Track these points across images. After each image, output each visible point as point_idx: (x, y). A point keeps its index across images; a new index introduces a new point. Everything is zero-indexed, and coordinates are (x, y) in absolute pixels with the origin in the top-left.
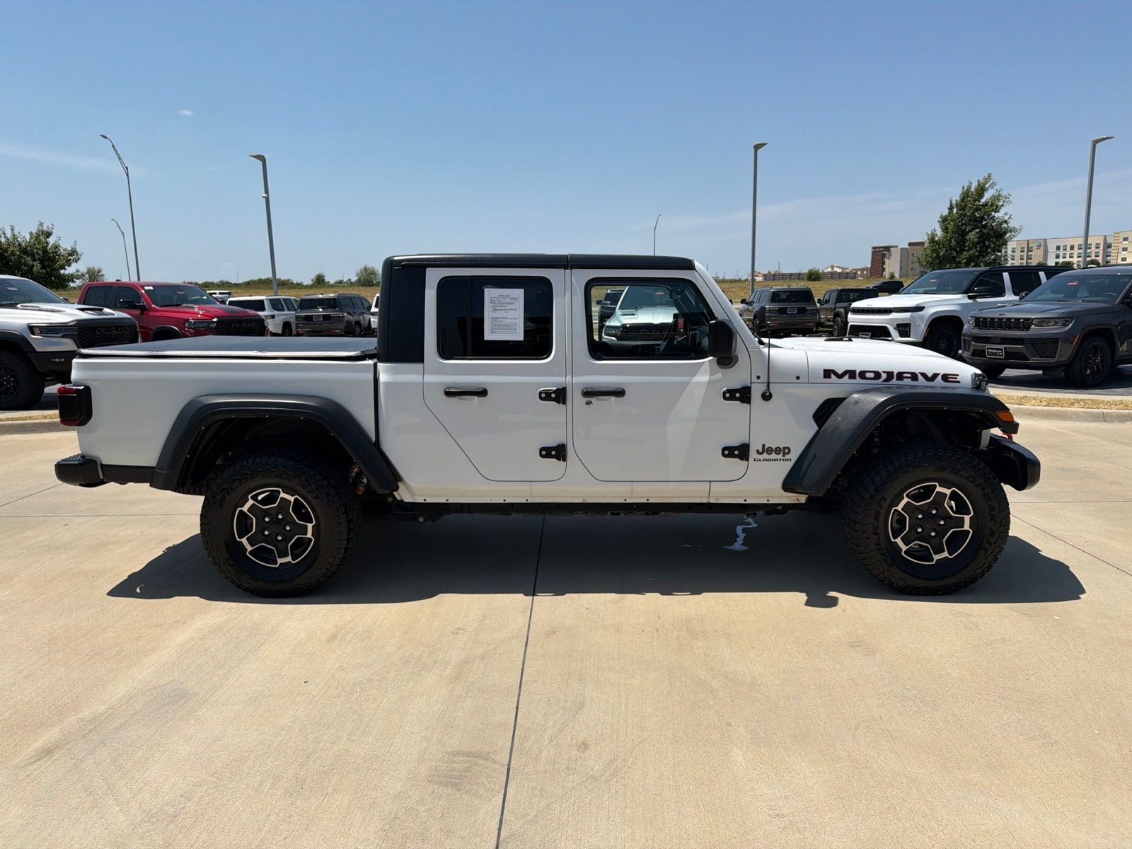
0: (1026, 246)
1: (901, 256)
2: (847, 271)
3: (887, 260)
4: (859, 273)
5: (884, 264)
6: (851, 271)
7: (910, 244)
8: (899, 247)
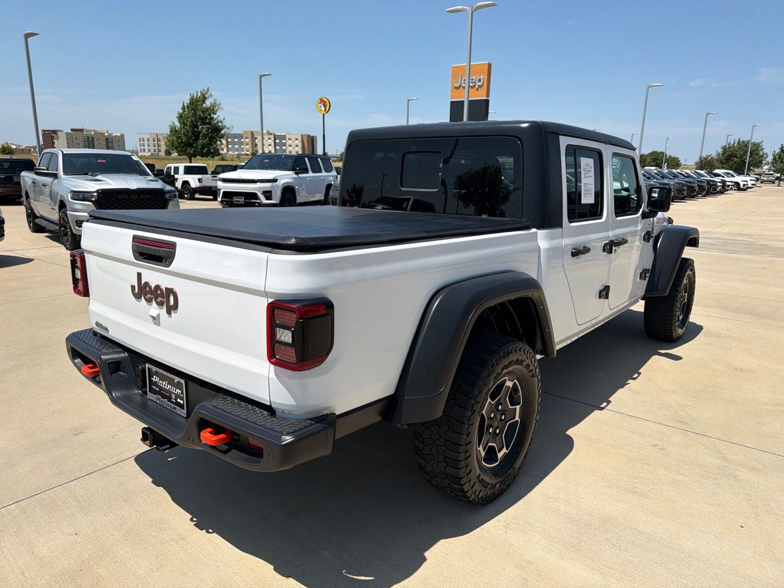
0: (156, 137)
1: (67, 139)
2: (21, 148)
3: (56, 141)
4: (32, 150)
5: (54, 144)
6: (25, 148)
7: (72, 130)
8: (64, 132)
